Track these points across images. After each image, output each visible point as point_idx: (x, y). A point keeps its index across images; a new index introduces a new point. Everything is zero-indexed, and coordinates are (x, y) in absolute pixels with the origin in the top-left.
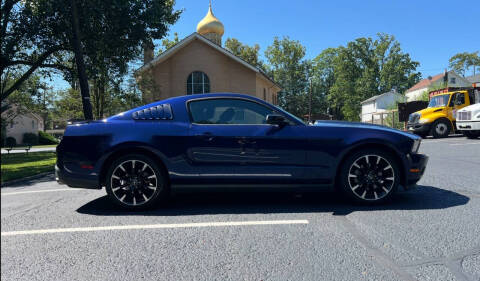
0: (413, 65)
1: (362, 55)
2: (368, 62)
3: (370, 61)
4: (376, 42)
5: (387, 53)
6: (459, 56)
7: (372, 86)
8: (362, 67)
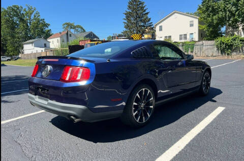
0: (47, 25)
1: (17, 15)
2: (22, 20)
3: (23, 20)
4: (25, 9)
5: (32, 17)
6: (67, 24)
7: (26, 34)
8: (18, 22)
